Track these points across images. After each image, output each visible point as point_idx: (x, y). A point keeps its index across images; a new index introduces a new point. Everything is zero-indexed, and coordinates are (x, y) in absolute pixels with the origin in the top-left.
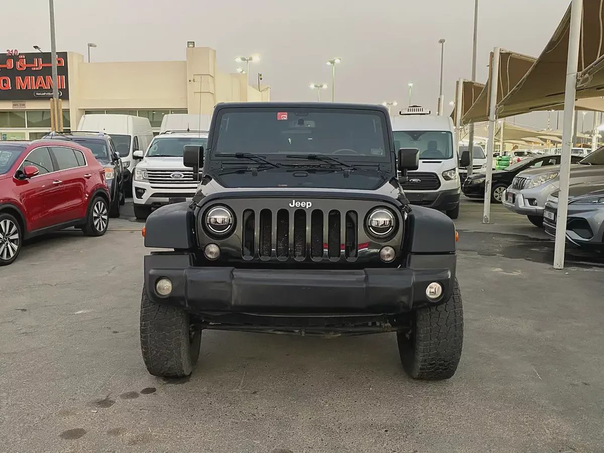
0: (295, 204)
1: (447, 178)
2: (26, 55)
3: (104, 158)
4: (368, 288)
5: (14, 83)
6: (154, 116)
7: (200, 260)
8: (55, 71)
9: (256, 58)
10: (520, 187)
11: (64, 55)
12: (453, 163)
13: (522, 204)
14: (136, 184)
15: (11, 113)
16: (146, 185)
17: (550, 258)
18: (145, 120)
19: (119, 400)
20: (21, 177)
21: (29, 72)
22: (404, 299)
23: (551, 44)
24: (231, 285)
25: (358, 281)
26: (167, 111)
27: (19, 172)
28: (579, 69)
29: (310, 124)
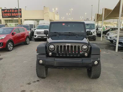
0: (67, 44)
1: (94, 33)
2: (14, 9)
3: (28, 29)
4: (82, 63)
5: (11, 15)
6: (38, 20)
7: (48, 56)
8: (19, 12)
9: (57, 9)
10: (108, 35)
11: (21, 9)
12: (95, 30)
13: (109, 38)
14: (35, 34)
15: (11, 20)
16: (36, 35)
17: (115, 50)
18: (36, 21)
19: (32, 83)
20: (13, 34)
21: (14, 12)
22: (90, 65)
23: (116, 7)
24: (54, 62)
25: (81, 61)
26: (40, 20)
27: (12, 33)
28: (122, 13)
29: (69, 26)
